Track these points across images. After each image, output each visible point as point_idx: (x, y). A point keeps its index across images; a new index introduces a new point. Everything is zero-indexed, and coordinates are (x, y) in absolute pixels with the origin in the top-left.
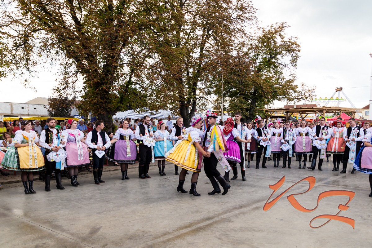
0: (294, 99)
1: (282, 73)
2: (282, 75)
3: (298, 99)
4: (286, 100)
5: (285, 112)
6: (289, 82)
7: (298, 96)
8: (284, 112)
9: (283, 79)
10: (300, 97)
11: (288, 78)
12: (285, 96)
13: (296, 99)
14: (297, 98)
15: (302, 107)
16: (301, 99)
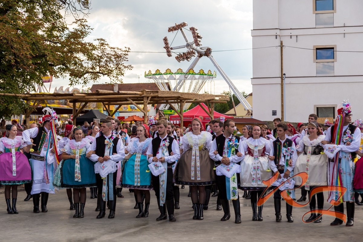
0: (85, 74)
1: (60, 17)
2: (61, 19)
3: (91, 72)
4: (67, 75)
5: (70, 102)
6: (76, 35)
7: (93, 68)
8: (69, 100)
9: (64, 28)
10: (98, 69)
11: (72, 27)
12: (66, 67)
13: (87, 72)
14: (91, 70)
15: (101, 91)
16: (99, 73)
